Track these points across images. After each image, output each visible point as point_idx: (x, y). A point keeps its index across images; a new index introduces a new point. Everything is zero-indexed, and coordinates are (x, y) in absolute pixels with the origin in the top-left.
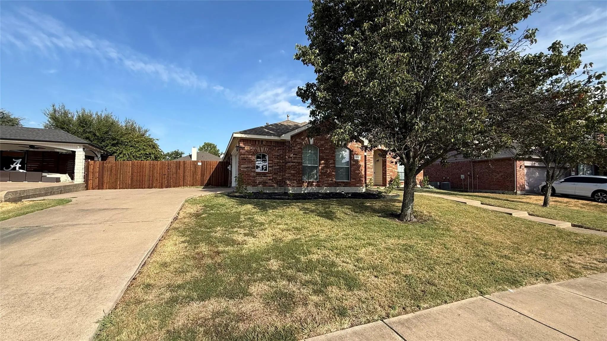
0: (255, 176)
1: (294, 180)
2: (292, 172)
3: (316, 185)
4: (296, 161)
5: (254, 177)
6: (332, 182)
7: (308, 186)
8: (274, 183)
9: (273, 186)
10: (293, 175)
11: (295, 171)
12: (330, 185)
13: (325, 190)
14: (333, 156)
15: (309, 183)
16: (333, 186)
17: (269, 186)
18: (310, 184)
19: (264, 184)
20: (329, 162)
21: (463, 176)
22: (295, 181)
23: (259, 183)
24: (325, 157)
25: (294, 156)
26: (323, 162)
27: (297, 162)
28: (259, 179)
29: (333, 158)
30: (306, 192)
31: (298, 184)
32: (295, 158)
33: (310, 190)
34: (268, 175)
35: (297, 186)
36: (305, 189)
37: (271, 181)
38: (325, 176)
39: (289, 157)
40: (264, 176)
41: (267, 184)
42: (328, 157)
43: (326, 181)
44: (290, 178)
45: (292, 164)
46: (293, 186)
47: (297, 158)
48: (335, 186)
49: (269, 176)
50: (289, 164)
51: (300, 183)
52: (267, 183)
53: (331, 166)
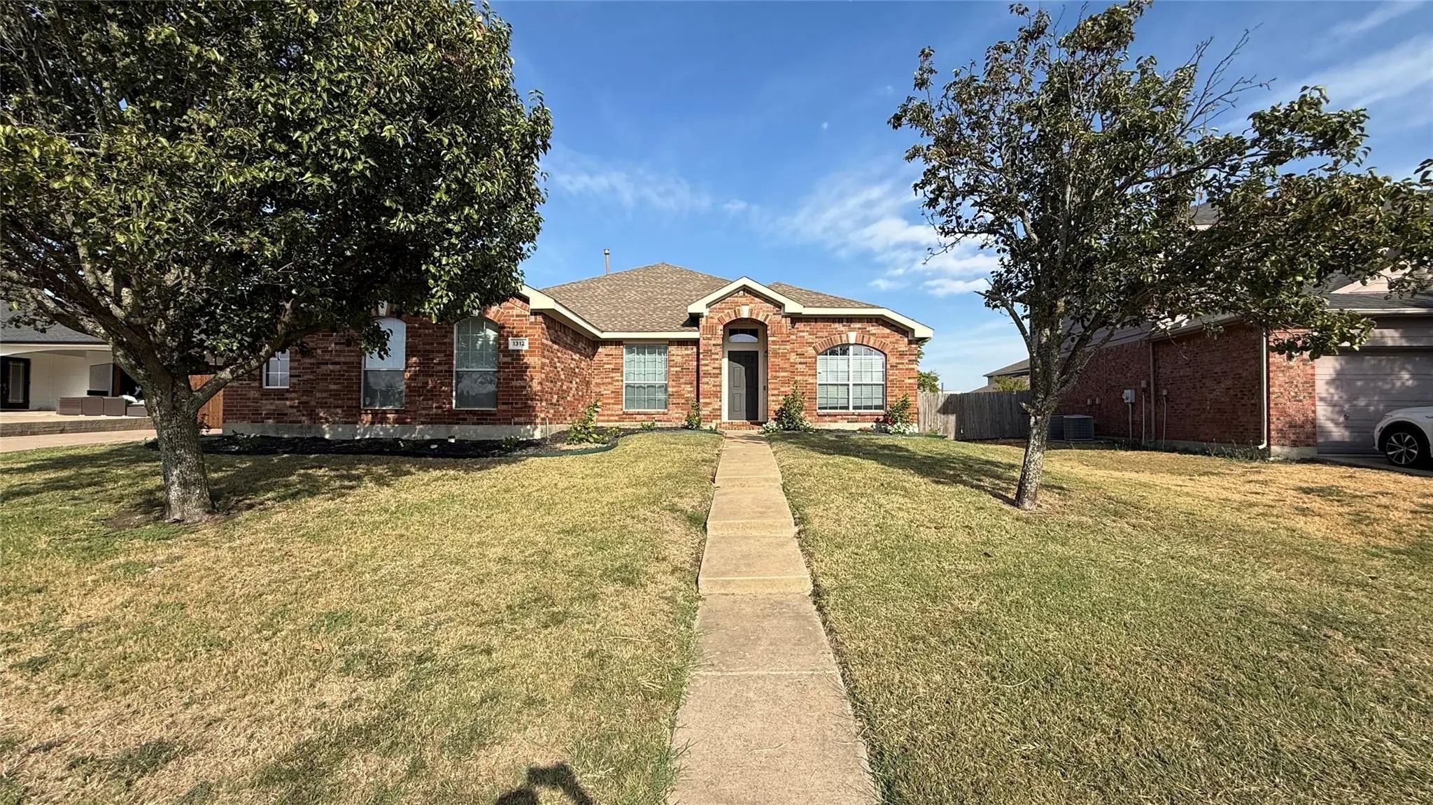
0: (257, 398)
1: (336, 407)
2: (333, 387)
3: (396, 421)
4: (342, 359)
5: (255, 400)
6: (440, 411)
7: (372, 423)
8: (303, 415)
9: (300, 422)
10: (335, 395)
11: (338, 384)
12: (433, 420)
13: (420, 432)
14: (445, 344)
15: (375, 413)
16: (445, 423)
17: (291, 422)
18: (379, 418)
19: (280, 416)
20: (433, 359)
21: (1128, 395)
22: (339, 411)
23: (268, 416)
24: (420, 347)
25: (338, 348)
26: (414, 359)
27: (345, 363)
28: (268, 406)
29: (443, 348)
30: (367, 436)
31: (347, 416)
32: (339, 353)
33: (379, 431)
34: (288, 395)
35: (346, 423)
36: (365, 430)
37: (295, 410)
38: (420, 396)
39: (325, 351)
40: (279, 399)
41: (285, 418)
42: (428, 347)
43: (424, 409)
44: (326, 403)
45: (331, 367)
46: (334, 423)
47: (344, 351)
48: (449, 423)
49: (292, 399)
50: (324, 367)
51: (352, 416)
52: (286, 414)
53: (439, 368)
